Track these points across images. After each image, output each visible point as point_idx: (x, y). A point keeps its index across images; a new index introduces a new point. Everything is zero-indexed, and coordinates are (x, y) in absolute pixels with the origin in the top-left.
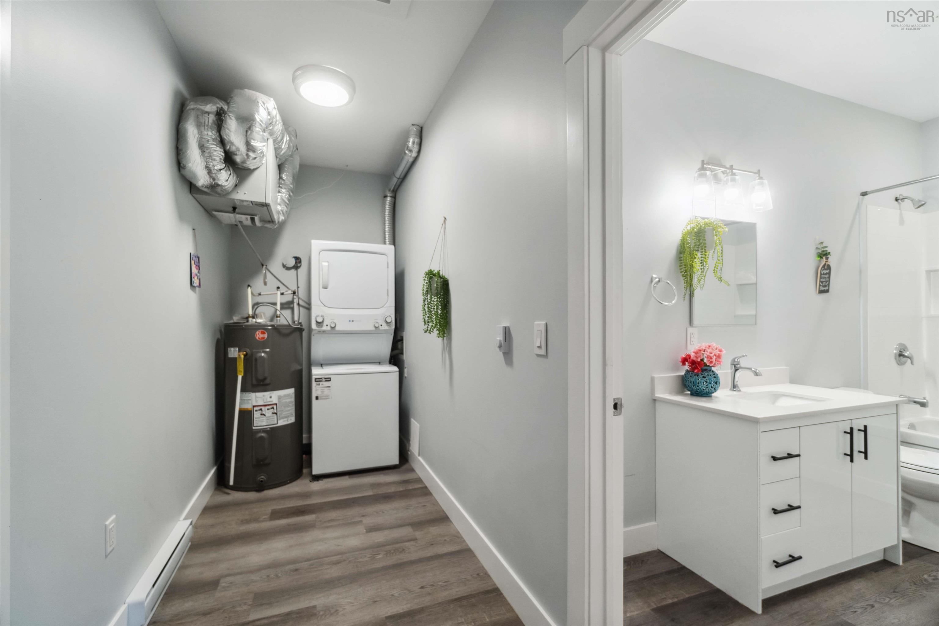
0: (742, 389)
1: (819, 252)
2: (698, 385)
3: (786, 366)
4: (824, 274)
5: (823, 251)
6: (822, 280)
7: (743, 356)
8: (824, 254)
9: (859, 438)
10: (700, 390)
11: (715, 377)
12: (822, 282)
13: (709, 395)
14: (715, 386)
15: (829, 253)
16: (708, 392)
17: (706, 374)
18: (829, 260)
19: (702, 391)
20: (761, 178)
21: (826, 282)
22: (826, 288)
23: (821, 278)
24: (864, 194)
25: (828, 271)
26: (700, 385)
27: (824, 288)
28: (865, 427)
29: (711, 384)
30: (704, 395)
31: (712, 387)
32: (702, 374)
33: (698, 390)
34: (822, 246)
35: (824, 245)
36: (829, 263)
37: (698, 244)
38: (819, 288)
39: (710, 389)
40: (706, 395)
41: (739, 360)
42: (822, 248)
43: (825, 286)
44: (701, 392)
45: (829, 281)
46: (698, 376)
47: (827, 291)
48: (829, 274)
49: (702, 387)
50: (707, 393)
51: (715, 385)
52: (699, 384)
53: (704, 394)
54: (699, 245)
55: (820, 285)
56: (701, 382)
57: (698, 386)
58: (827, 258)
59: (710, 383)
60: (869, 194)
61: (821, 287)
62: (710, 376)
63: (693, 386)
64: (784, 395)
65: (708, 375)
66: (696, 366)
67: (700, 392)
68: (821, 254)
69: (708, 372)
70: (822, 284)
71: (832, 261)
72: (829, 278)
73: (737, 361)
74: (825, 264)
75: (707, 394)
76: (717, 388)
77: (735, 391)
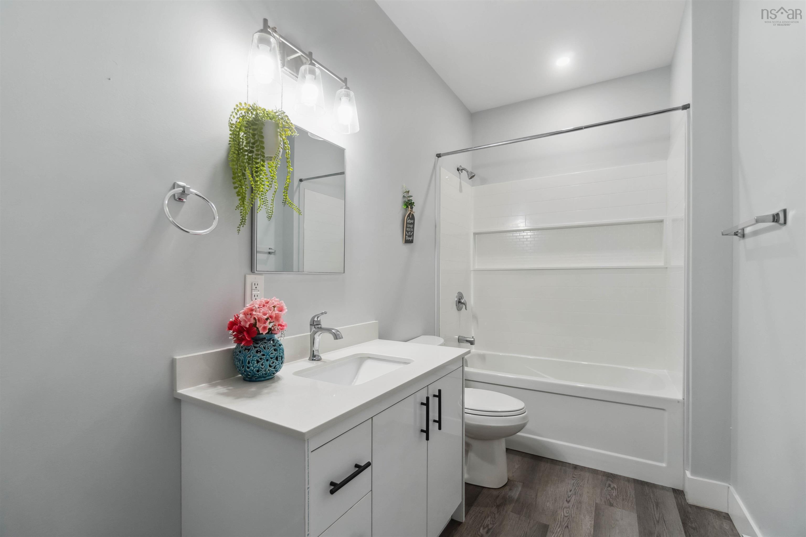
0: (323, 356)
1: (405, 201)
2: (248, 365)
3: (376, 320)
4: (409, 224)
5: (409, 200)
6: (407, 229)
7: (322, 313)
8: (409, 204)
9: (434, 403)
10: (252, 372)
11: (275, 350)
12: (408, 232)
13: (267, 378)
14: (274, 363)
15: (414, 203)
16: (266, 374)
17: (262, 346)
18: (414, 210)
19: (255, 374)
20: (347, 88)
21: (411, 232)
22: (411, 239)
23: (407, 227)
24: (439, 156)
25: (412, 221)
26: (252, 365)
27: (409, 239)
28: (440, 391)
29: (268, 362)
30: (260, 379)
31: (270, 366)
32: (255, 347)
33: (250, 374)
34: (408, 195)
35: (410, 194)
36: (413, 213)
37: (252, 141)
38: (405, 238)
39: (267, 370)
40: (263, 379)
41: (319, 319)
42: (408, 197)
43: (410, 236)
44: (255, 376)
45: (413, 231)
46: (249, 350)
47: (411, 242)
48: (413, 224)
49: (254, 368)
50: (264, 375)
51: (275, 361)
52: (250, 364)
53: (260, 377)
54: (254, 143)
55: (406, 235)
56: (253, 360)
57: (248, 368)
58: (412, 208)
59: (267, 360)
60: (443, 156)
61: (407, 237)
62: (268, 348)
63: (242, 368)
64: (369, 358)
65: (265, 348)
66: (244, 336)
67: (253, 376)
68: (407, 203)
69: (265, 343)
70: (408, 233)
71: (416, 211)
72: (413, 228)
73: (317, 321)
74: (410, 213)
75: (265, 377)
76: (278, 366)
77: (315, 360)
